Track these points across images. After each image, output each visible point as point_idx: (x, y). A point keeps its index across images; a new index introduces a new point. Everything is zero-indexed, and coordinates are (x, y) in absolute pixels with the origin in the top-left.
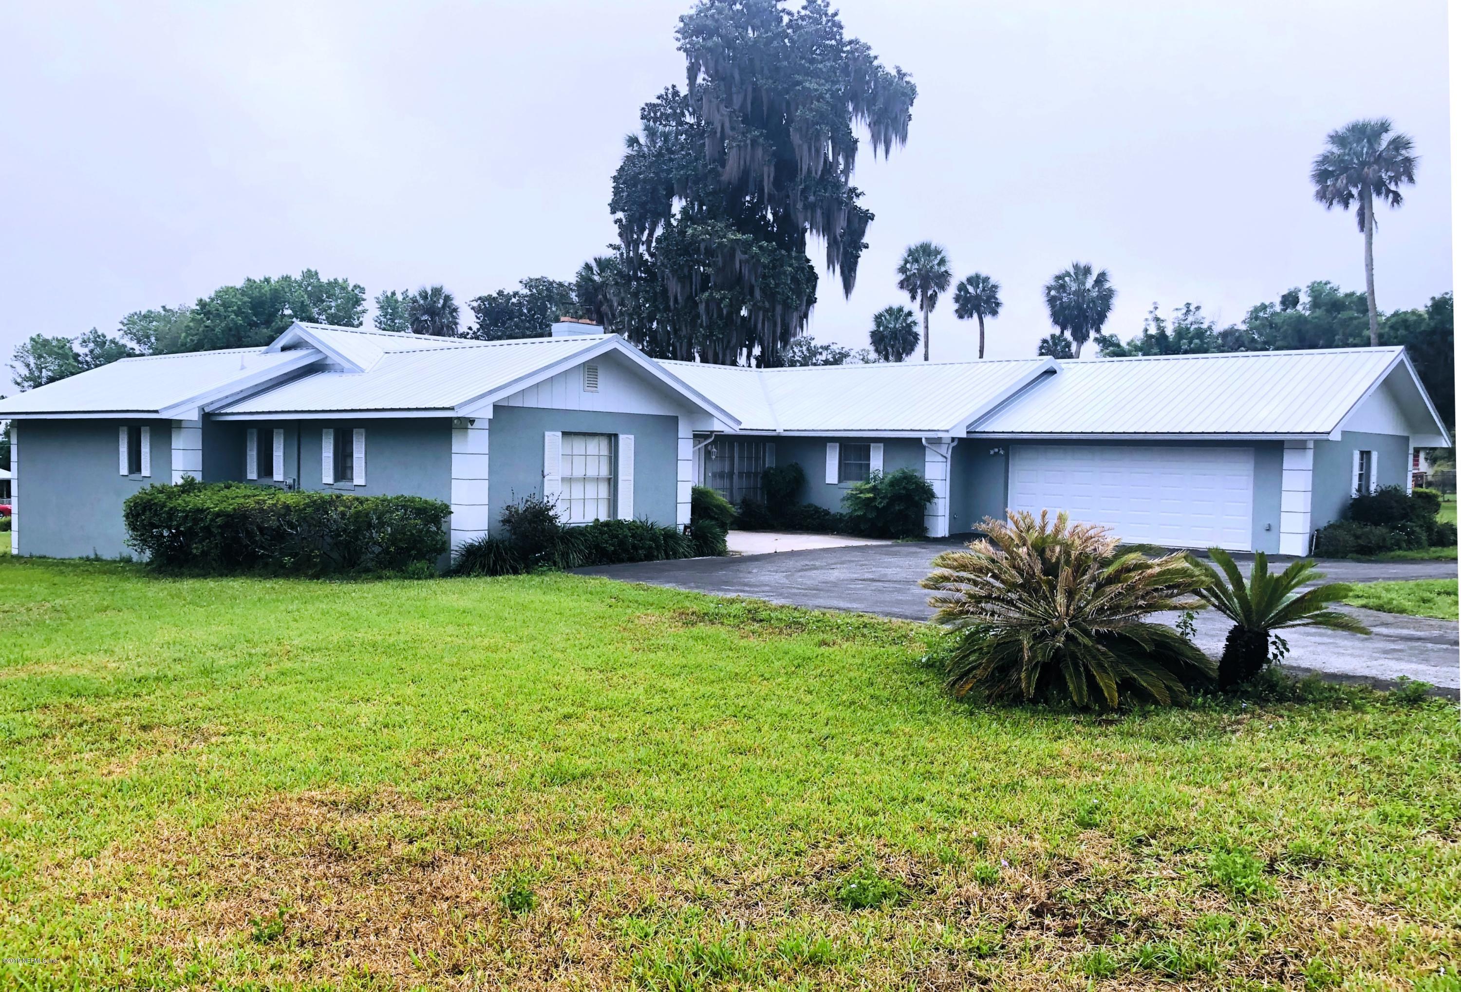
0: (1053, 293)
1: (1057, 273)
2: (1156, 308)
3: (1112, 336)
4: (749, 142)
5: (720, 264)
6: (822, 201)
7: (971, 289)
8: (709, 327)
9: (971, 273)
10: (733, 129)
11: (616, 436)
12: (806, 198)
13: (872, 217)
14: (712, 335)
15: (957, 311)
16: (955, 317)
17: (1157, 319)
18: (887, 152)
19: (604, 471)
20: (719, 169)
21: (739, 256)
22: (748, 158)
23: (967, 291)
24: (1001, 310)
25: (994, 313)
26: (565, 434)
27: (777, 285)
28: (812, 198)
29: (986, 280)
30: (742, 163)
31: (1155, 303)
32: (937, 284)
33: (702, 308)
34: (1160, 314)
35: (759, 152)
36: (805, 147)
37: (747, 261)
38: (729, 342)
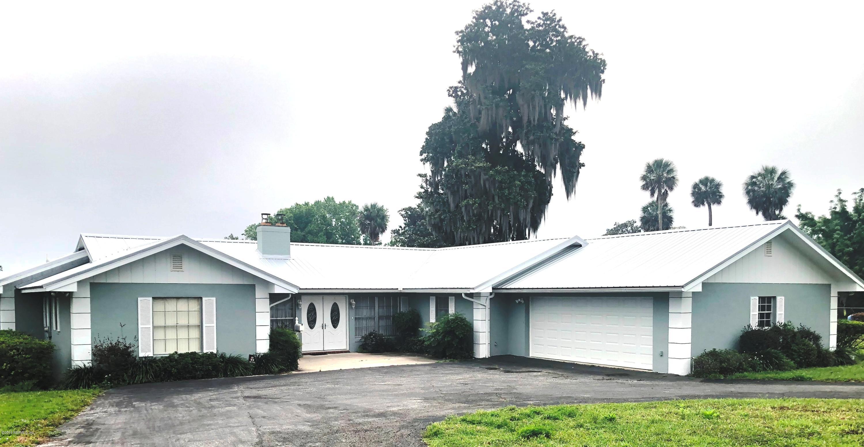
0: (750, 187)
1: (752, 174)
2: (840, 193)
3: (807, 214)
4: (494, 105)
5: (473, 182)
6: (539, 139)
7: (703, 188)
8: (469, 221)
9: (702, 176)
10: (486, 98)
11: (201, 298)
12: (528, 138)
13: (583, 147)
14: (470, 226)
15: (693, 202)
16: (692, 206)
17: (841, 201)
18: (585, 104)
19: (195, 321)
20: (477, 123)
21: (483, 177)
22: (494, 116)
23: (700, 189)
24: (723, 201)
25: (719, 203)
26: (154, 298)
27: (510, 194)
28: (532, 138)
29: (713, 180)
30: (490, 118)
31: (839, 190)
32: (667, 186)
33: (463, 209)
34: (842, 197)
35: (501, 111)
36: (526, 106)
37: (487, 179)
38: (481, 230)
